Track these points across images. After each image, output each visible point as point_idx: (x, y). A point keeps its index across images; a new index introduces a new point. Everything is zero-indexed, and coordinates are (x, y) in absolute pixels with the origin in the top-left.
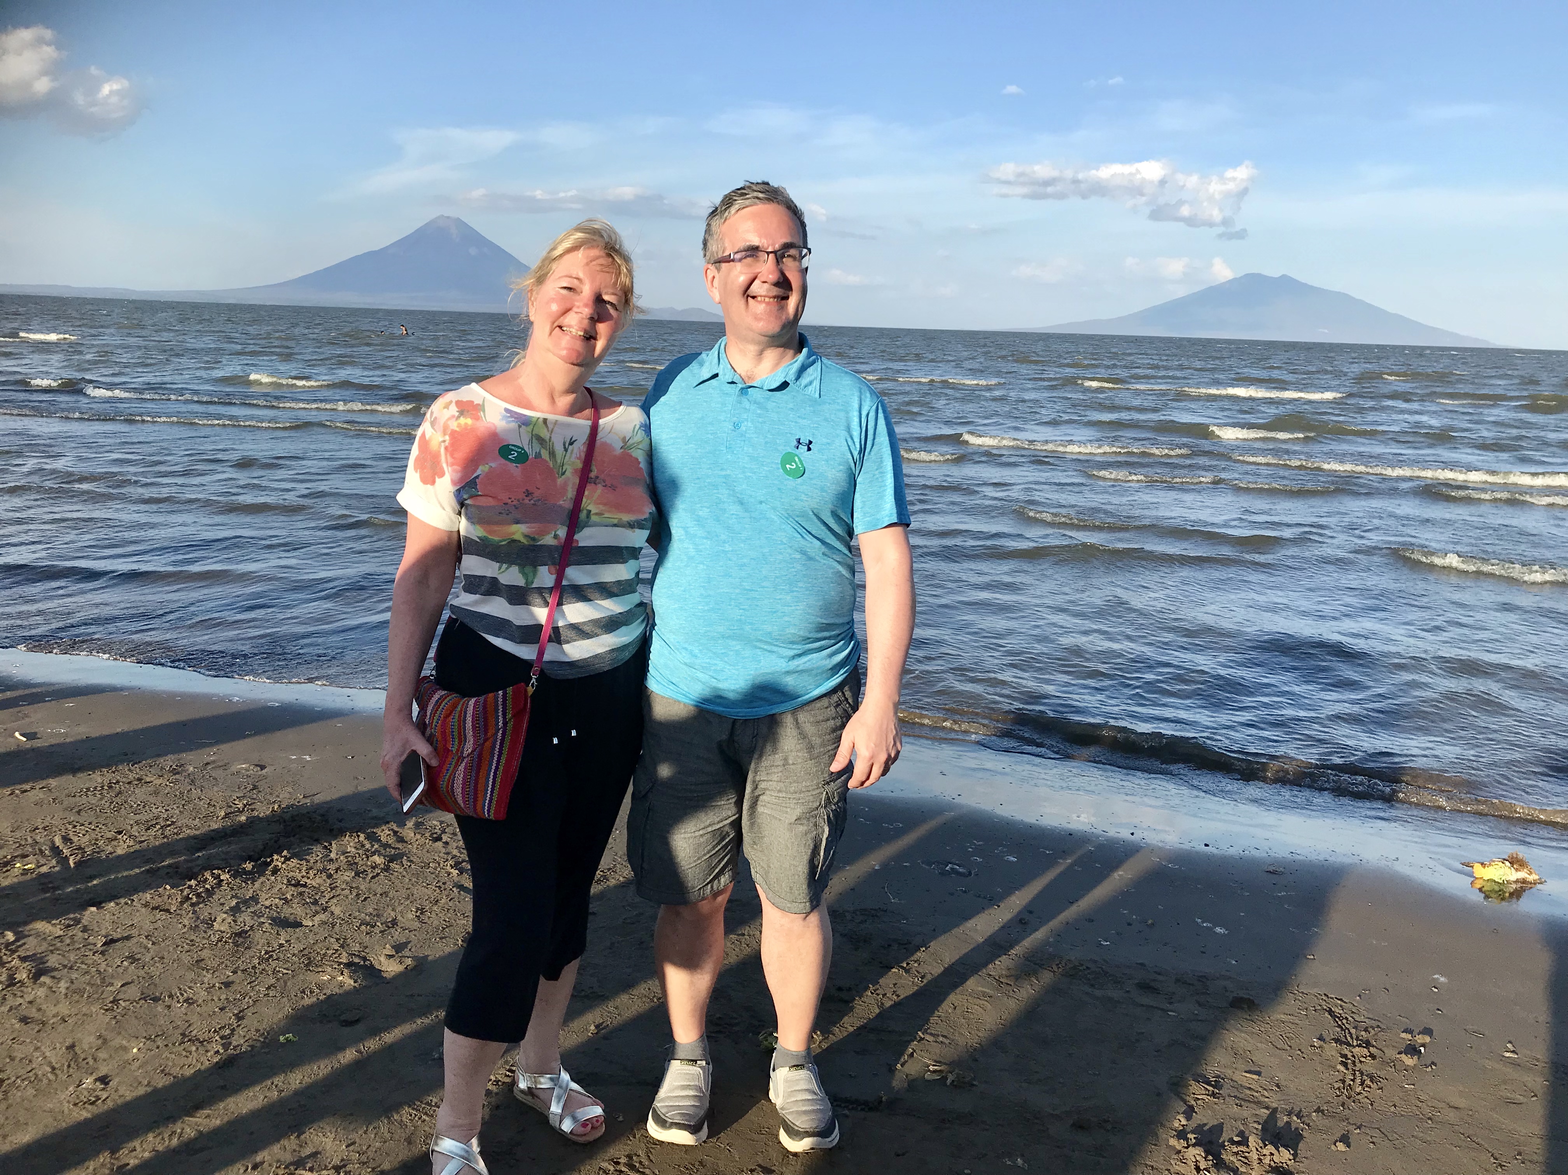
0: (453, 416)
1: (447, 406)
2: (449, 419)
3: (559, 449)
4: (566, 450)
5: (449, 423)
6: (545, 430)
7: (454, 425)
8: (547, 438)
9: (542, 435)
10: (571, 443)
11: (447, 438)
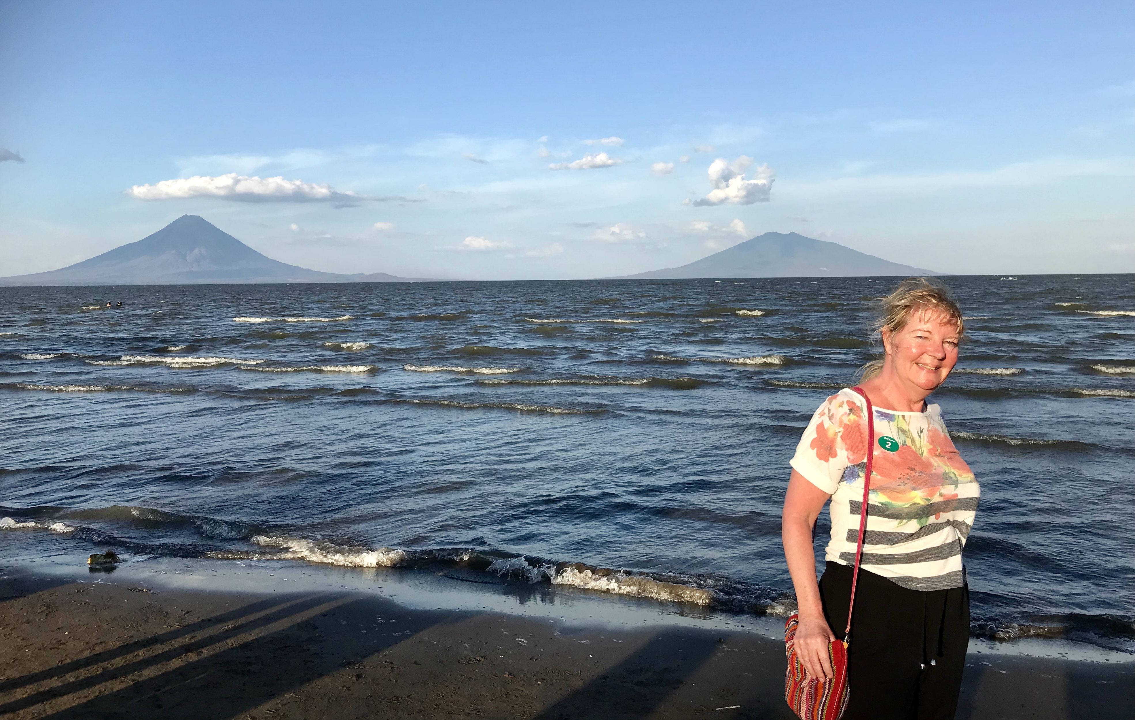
0: (846, 413)
1: (841, 406)
2: (843, 415)
3: (915, 436)
4: (920, 437)
5: (843, 418)
6: (905, 423)
7: (846, 420)
8: (907, 430)
9: (904, 428)
10: (921, 432)
11: (841, 429)
